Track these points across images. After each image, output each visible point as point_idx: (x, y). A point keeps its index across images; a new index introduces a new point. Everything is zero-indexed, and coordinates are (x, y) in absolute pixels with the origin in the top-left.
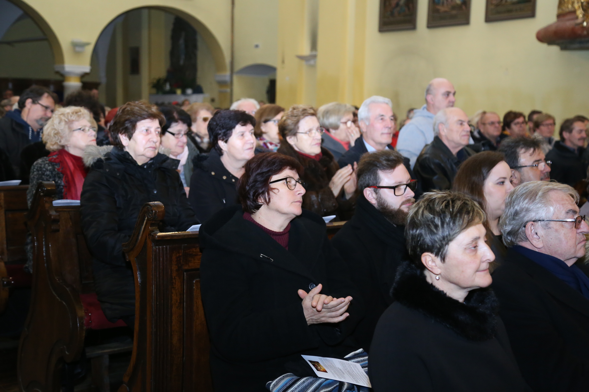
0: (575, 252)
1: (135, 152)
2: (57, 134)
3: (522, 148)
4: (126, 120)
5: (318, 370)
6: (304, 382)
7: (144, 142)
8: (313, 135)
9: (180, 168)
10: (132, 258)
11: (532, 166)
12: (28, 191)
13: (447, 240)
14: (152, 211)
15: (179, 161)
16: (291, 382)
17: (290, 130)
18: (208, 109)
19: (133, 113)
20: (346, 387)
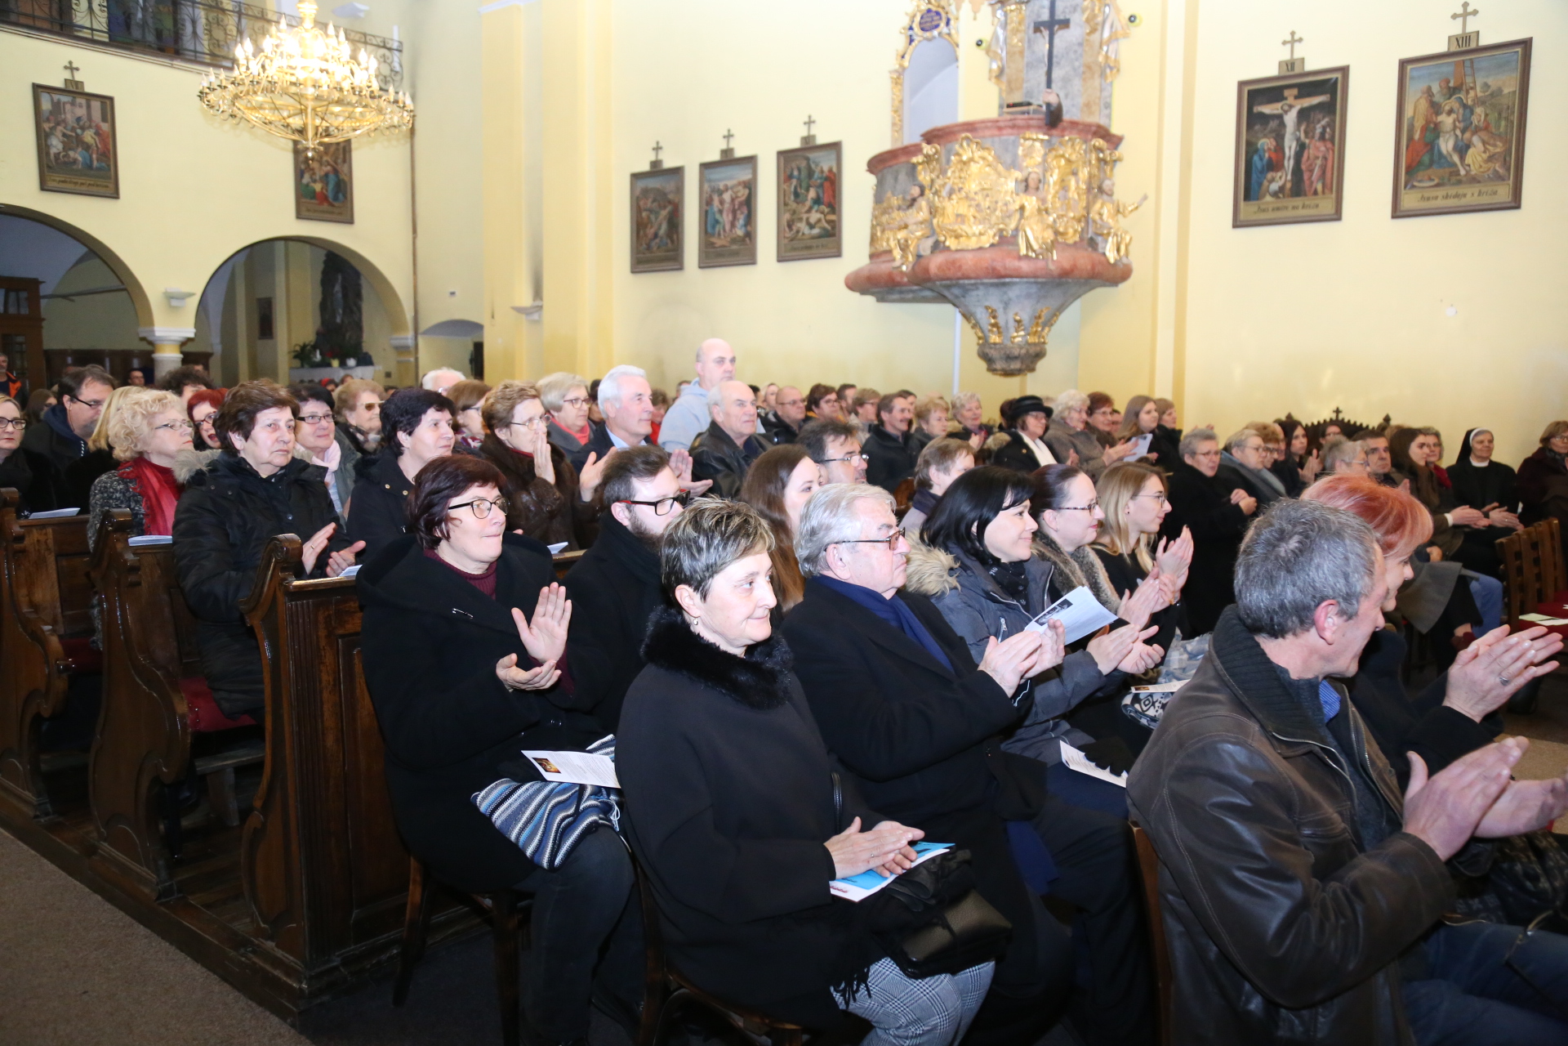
0: (892, 581)
1: (255, 458)
2: (129, 434)
3: (830, 435)
4: (240, 410)
5: (546, 771)
6: (527, 789)
7: (269, 443)
8: (535, 427)
9: (329, 479)
10: (255, 621)
11: (843, 460)
12: (88, 526)
13: (712, 570)
14: (282, 548)
15: (325, 469)
16: (507, 792)
17: (501, 420)
18: (373, 391)
19: (248, 399)
20: (588, 791)
